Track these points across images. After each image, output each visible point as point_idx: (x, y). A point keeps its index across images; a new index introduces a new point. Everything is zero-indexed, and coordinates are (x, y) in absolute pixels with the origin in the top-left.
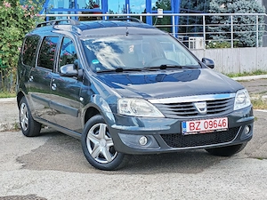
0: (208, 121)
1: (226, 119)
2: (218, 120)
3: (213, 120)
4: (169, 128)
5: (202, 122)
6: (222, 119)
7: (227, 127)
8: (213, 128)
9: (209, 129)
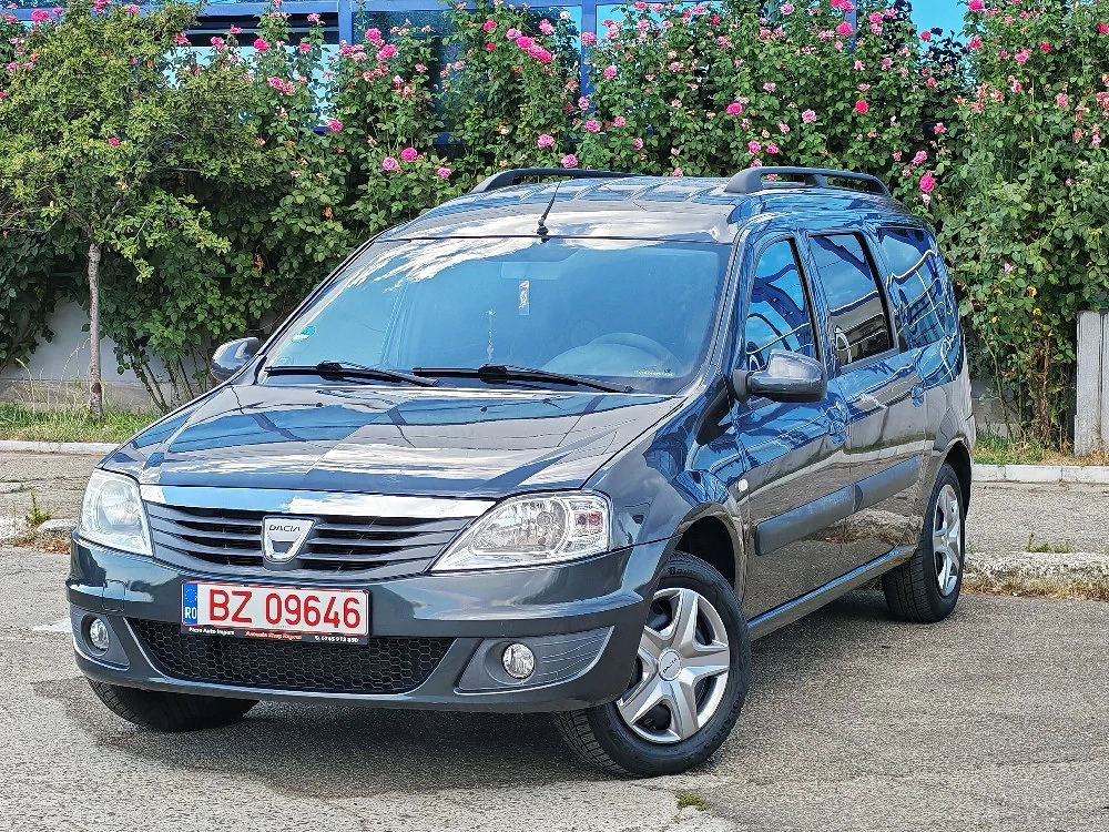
0: (283, 593)
1: (362, 597)
2: (324, 597)
3: (303, 594)
4: (146, 597)
5: (259, 594)
6: (341, 596)
7: (363, 629)
8: (302, 627)
9: (283, 625)
